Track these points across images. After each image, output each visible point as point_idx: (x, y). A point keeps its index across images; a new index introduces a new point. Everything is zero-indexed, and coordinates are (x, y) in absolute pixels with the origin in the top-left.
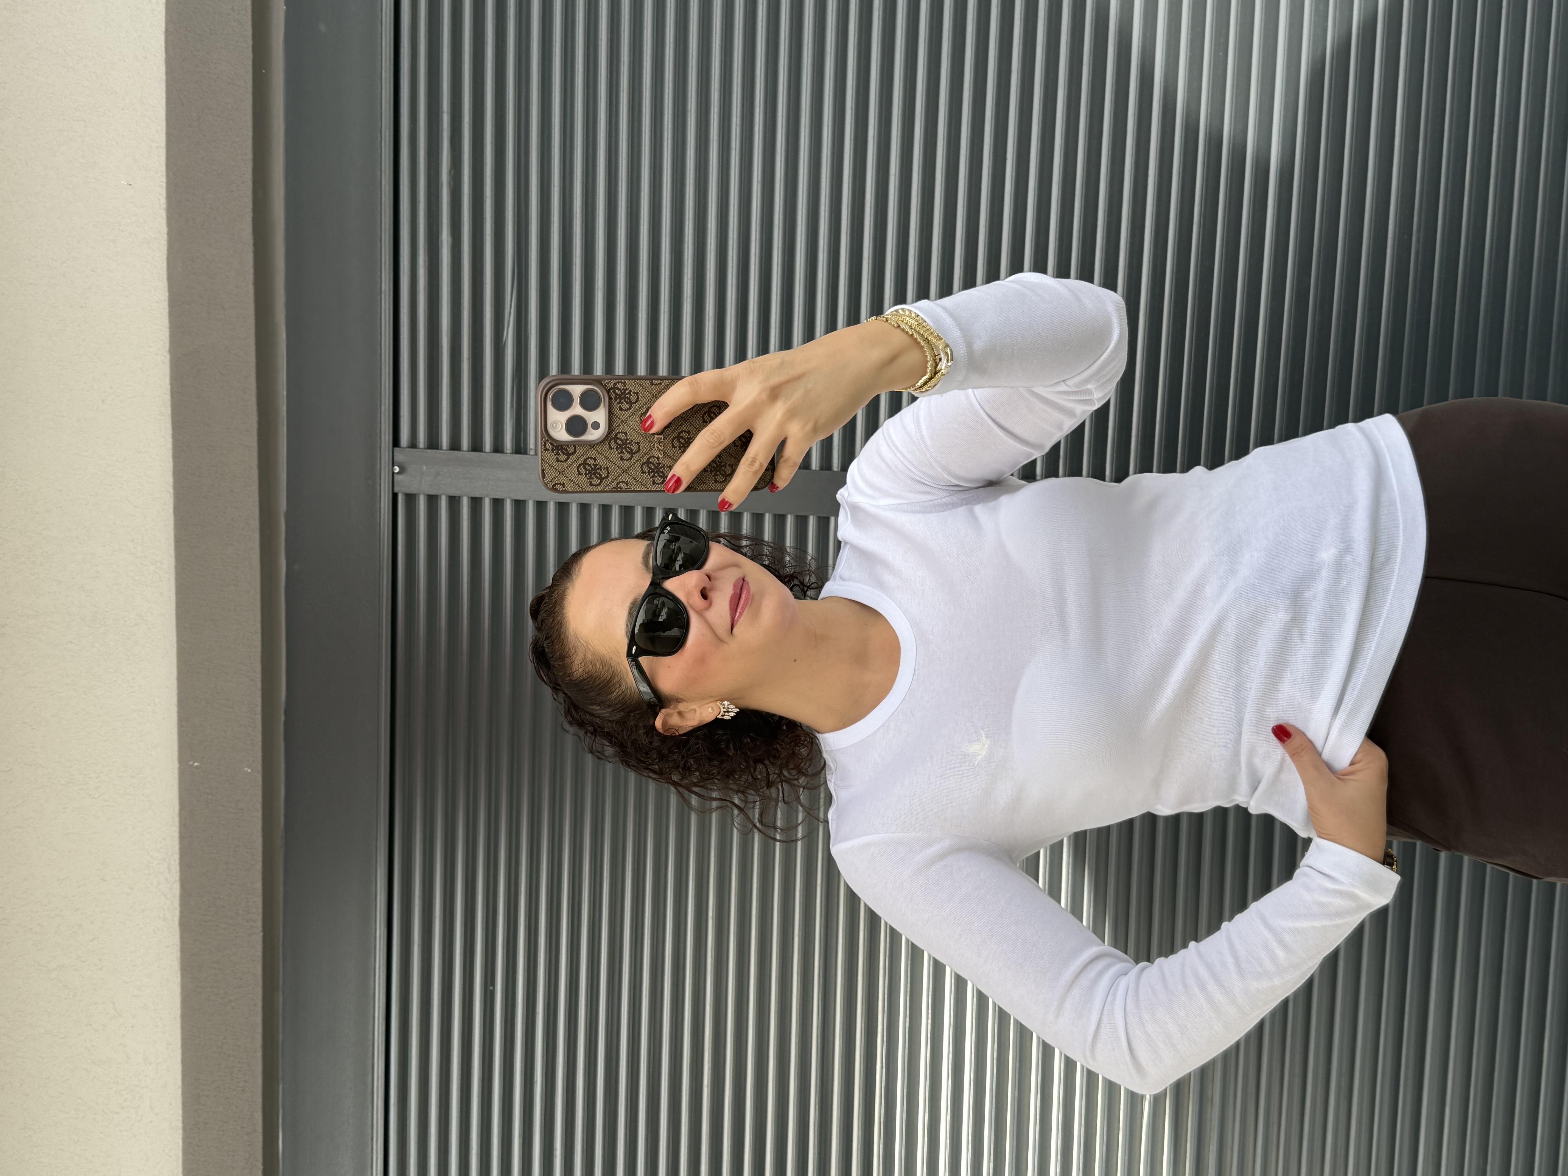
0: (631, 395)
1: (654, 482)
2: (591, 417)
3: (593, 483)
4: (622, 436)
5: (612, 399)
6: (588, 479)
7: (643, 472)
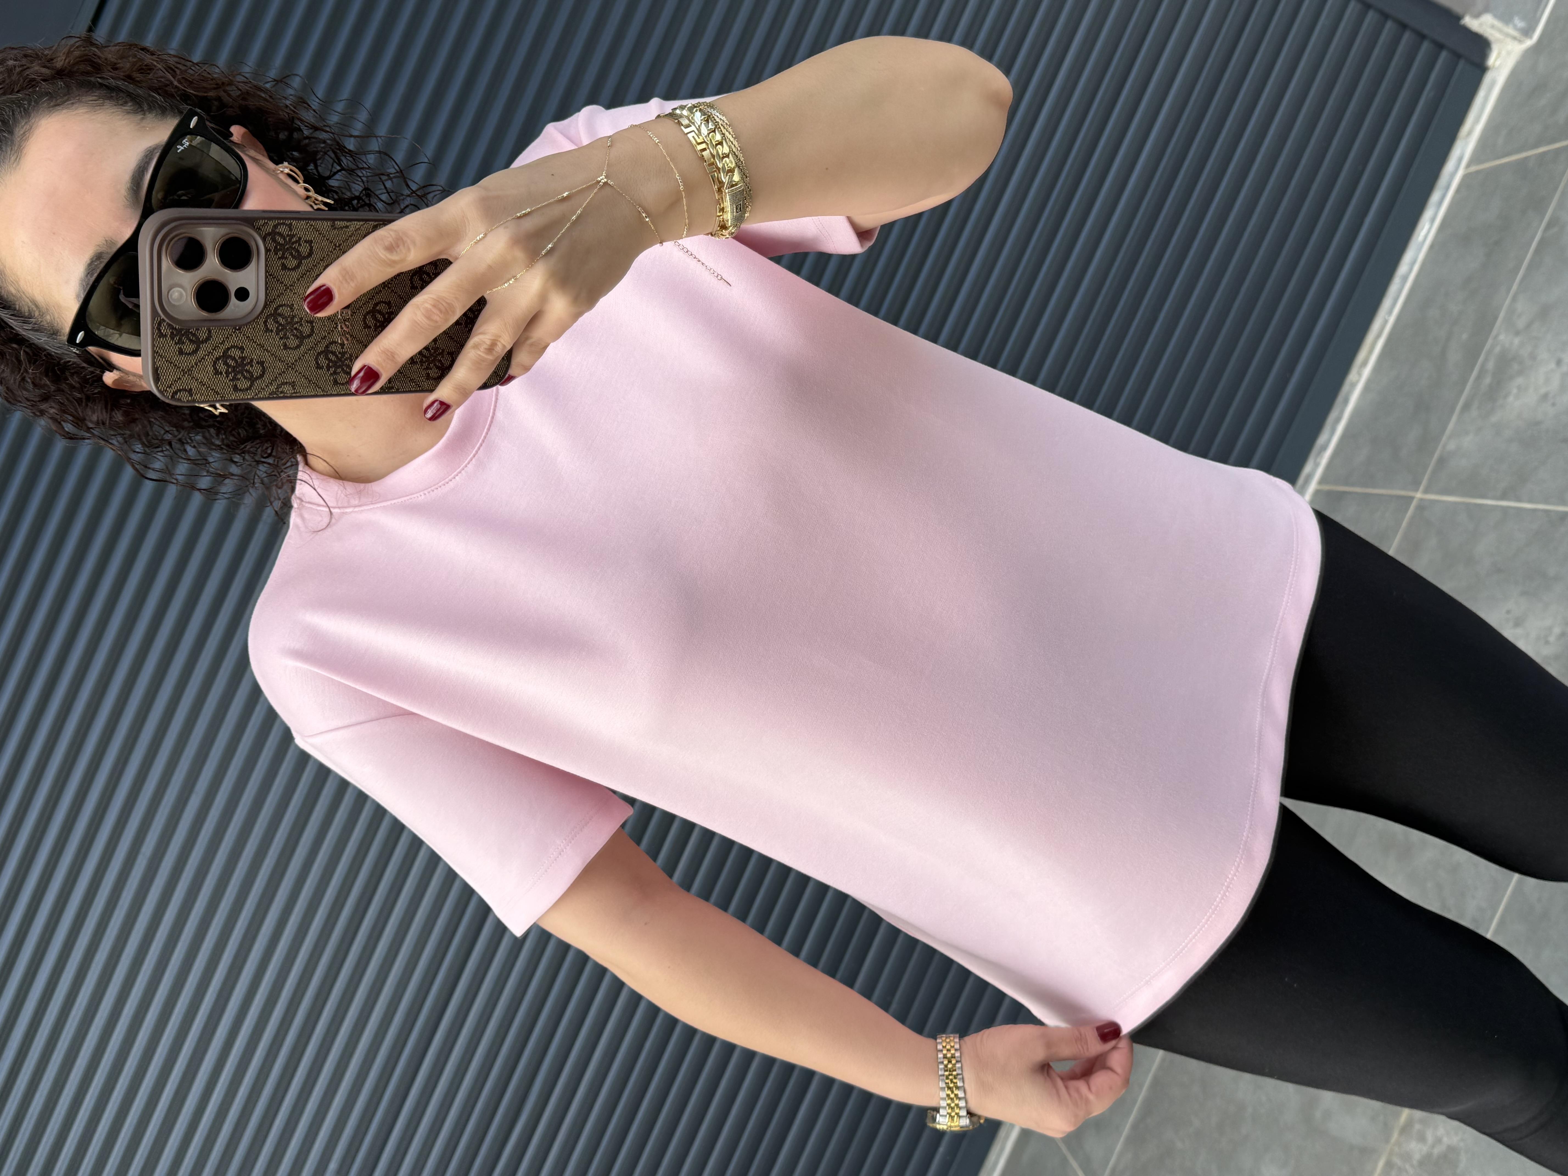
0: (300, 245)
1: (336, 382)
2: (236, 279)
3: (239, 385)
4: (285, 311)
5: (270, 250)
6: (231, 380)
7: (319, 367)
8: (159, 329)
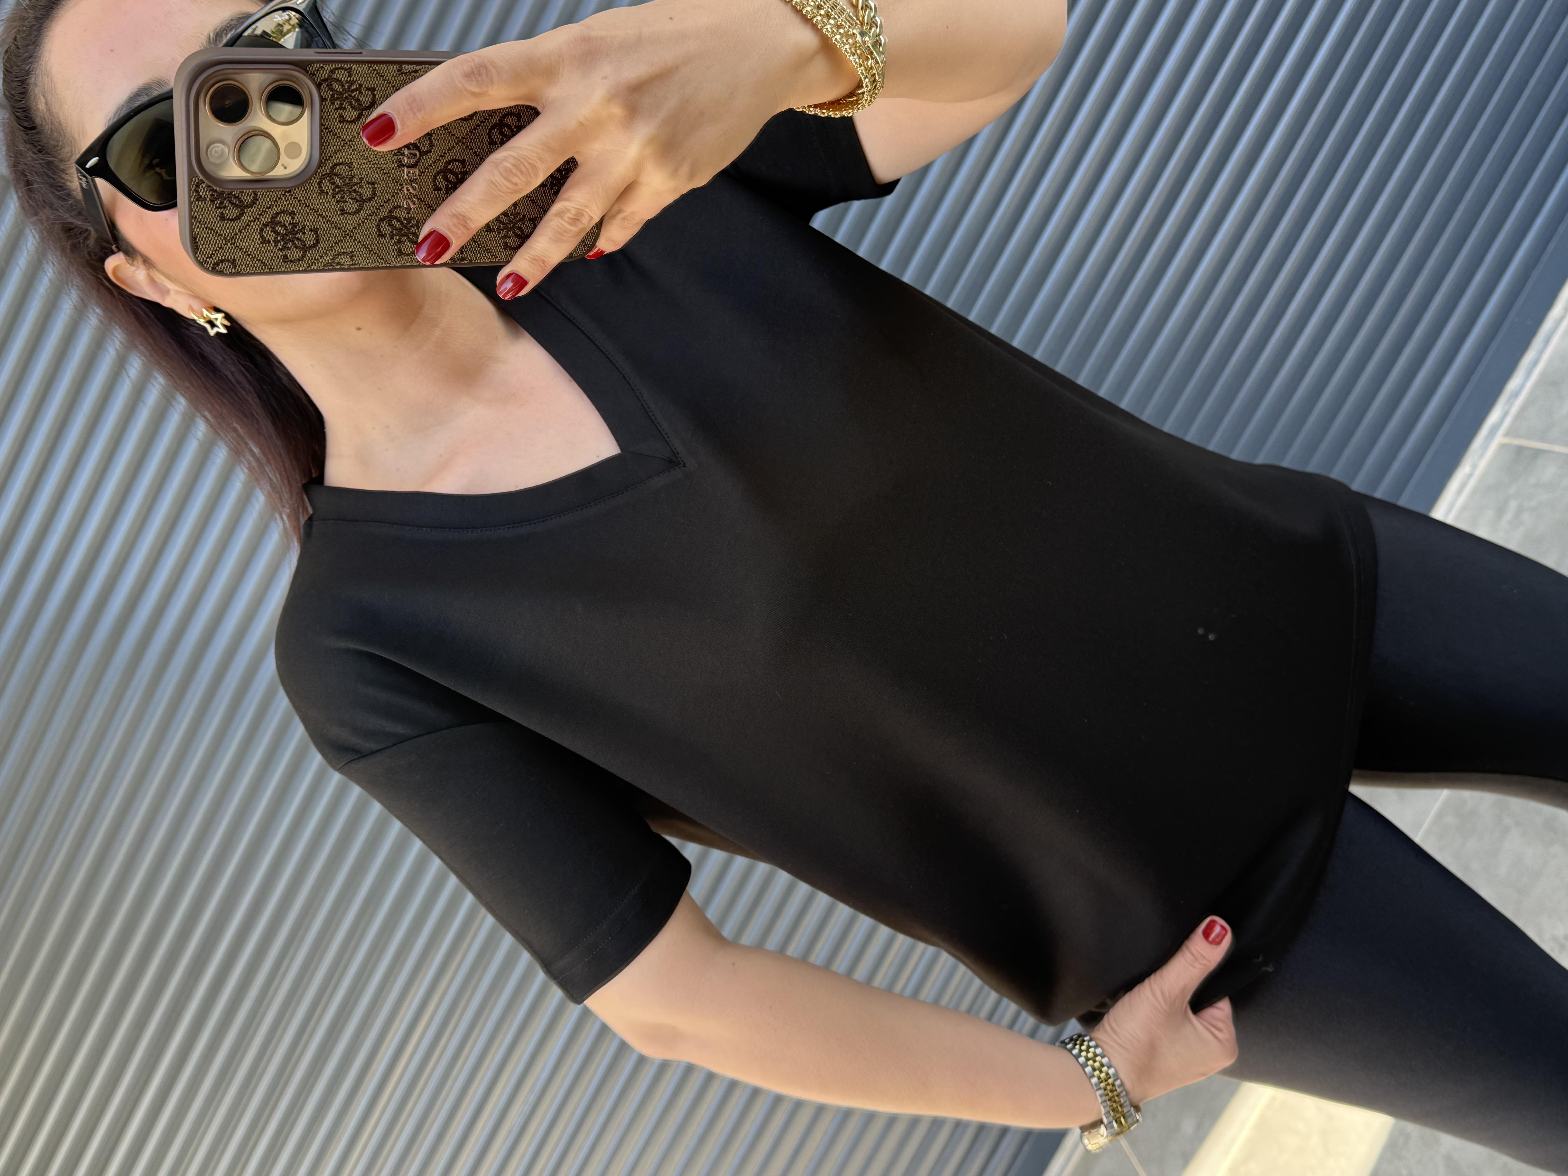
0: (361, 93)
1: (400, 253)
4: (342, 170)
5: (326, 99)
6: (280, 250)
7: (381, 235)
8: (197, 191)
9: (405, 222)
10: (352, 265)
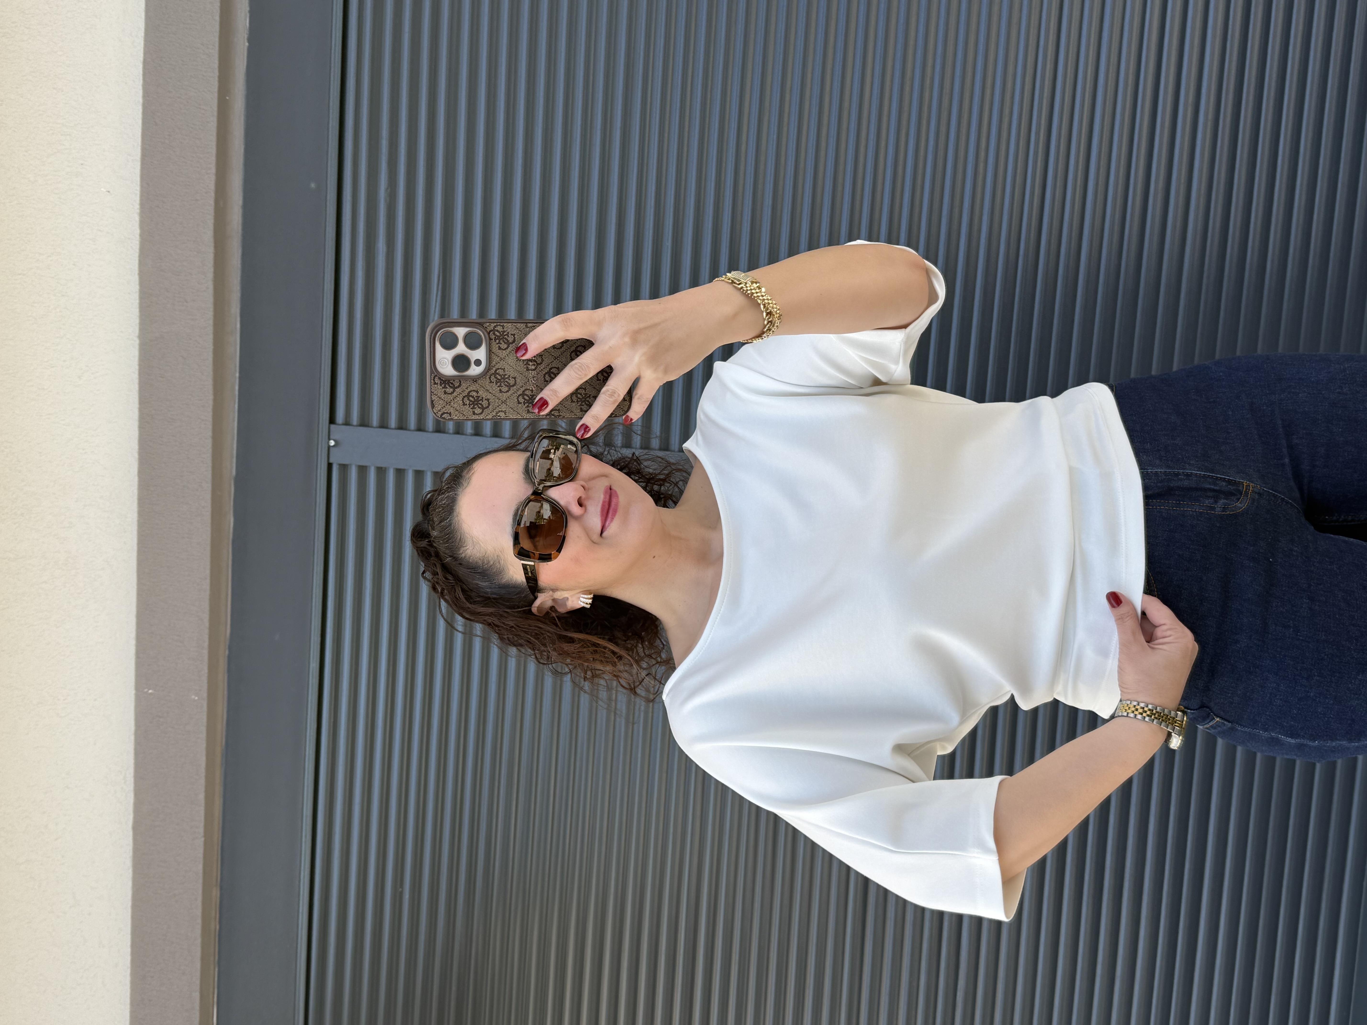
0: (508, 336)
2: (474, 355)
3: (476, 412)
4: (501, 372)
5: (492, 339)
6: (471, 408)
7: (519, 403)
8: (434, 380)
9: (530, 397)
10: (506, 417)
